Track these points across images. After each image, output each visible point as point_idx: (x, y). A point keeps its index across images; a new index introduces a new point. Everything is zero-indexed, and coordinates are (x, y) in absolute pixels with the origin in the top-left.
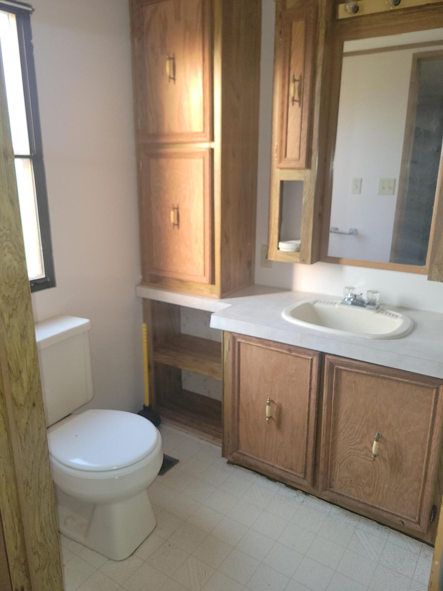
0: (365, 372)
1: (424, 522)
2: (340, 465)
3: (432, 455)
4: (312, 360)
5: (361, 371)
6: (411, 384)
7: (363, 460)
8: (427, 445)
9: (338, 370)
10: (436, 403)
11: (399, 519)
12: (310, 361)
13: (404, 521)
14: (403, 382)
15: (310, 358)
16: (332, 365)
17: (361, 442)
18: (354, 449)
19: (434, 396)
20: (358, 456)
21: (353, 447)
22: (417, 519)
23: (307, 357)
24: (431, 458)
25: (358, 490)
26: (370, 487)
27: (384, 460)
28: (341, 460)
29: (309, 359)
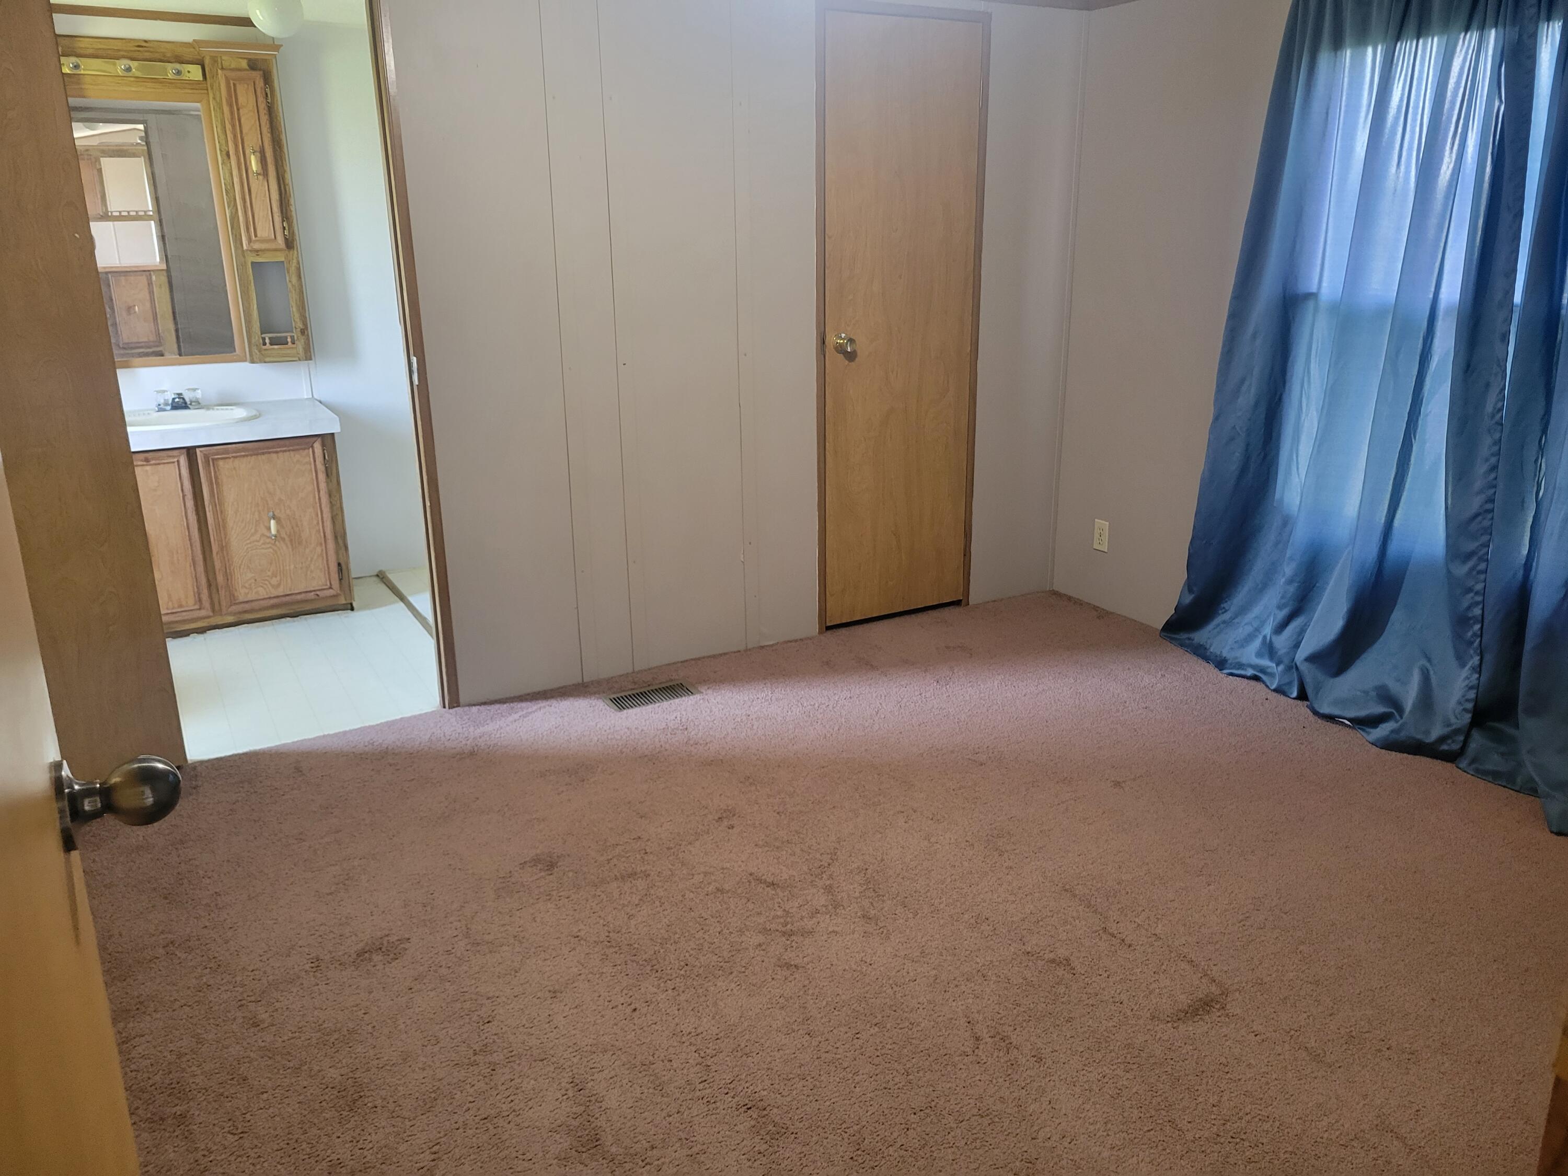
0: (243, 454)
1: (336, 584)
2: (240, 567)
3: (324, 512)
4: (178, 461)
5: (238, 454)
6: (289, 451)
7: (263, 551)
8: (318, 505)
9: (213, 460)
10: (315, 461)
11: (313, 593)
12: (176, 463)
13: (318, 593)
14: (281, 451)
15: (176, 460)
16: (206, 458)
17: (256, 531)
18: (250, 543)
19: (311, 456)
20: (256, 549)
21: (248, 542)
22: (328, 584)
23: (172, 460)
24: (324, 516)
25: (265, 586)
26: (276, 577)
27: (283, 539)
28: (240, 562)
29: (174, 462)
